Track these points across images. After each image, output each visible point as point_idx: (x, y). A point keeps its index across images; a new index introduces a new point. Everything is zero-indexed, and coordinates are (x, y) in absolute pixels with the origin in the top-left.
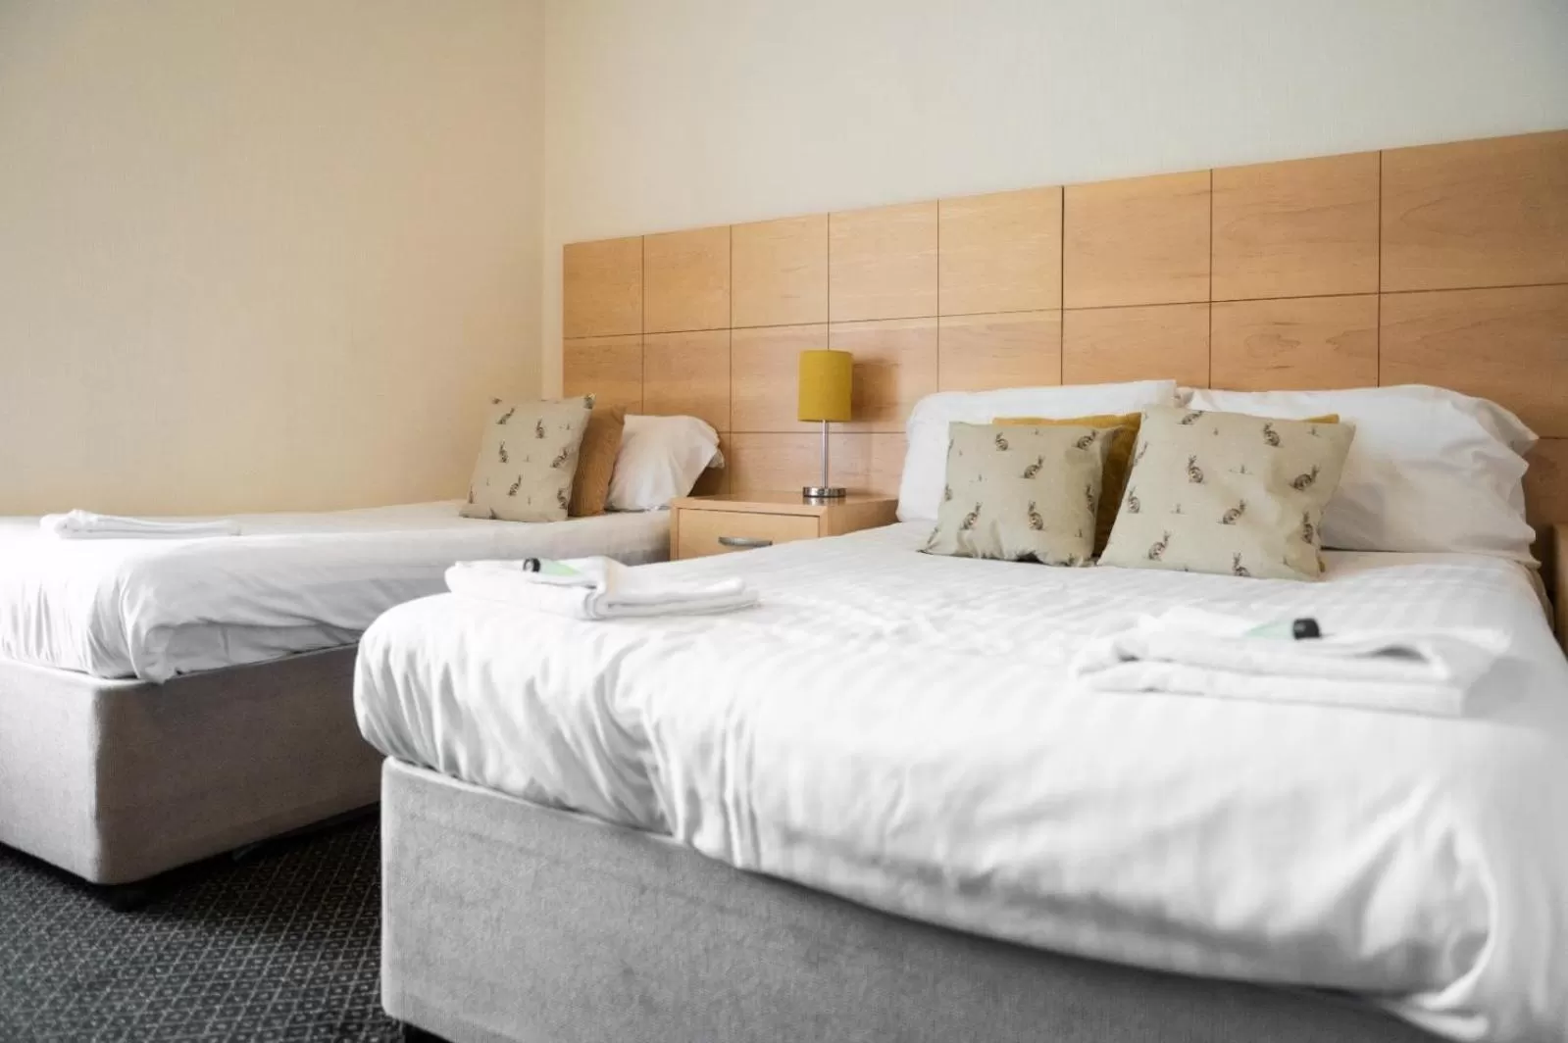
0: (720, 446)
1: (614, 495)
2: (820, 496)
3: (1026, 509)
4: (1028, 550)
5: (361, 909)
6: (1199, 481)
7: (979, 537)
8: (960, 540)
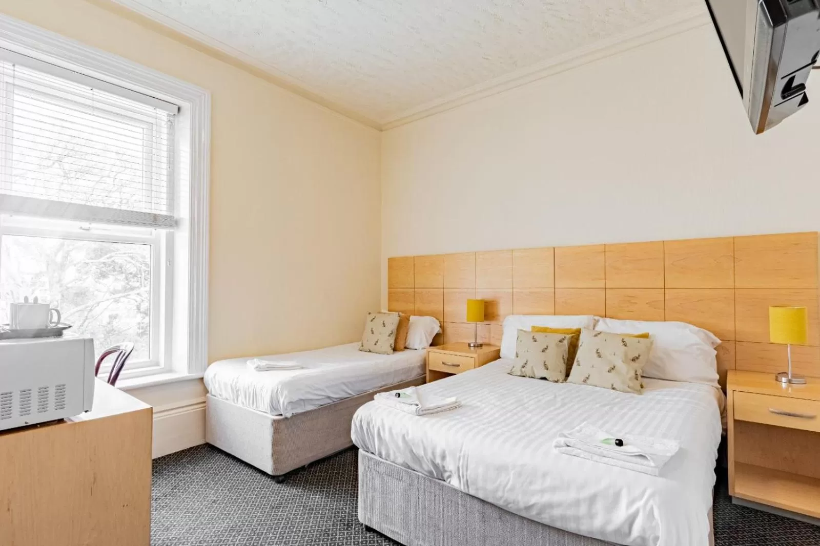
0: (441, 326)
1: (407, 344)
2: (474, 346)
3: (543, 363)
4: (544, 376)
5: (344, 485)
6: (600, 357)
7: (527, 370)
8: (521, 371)
